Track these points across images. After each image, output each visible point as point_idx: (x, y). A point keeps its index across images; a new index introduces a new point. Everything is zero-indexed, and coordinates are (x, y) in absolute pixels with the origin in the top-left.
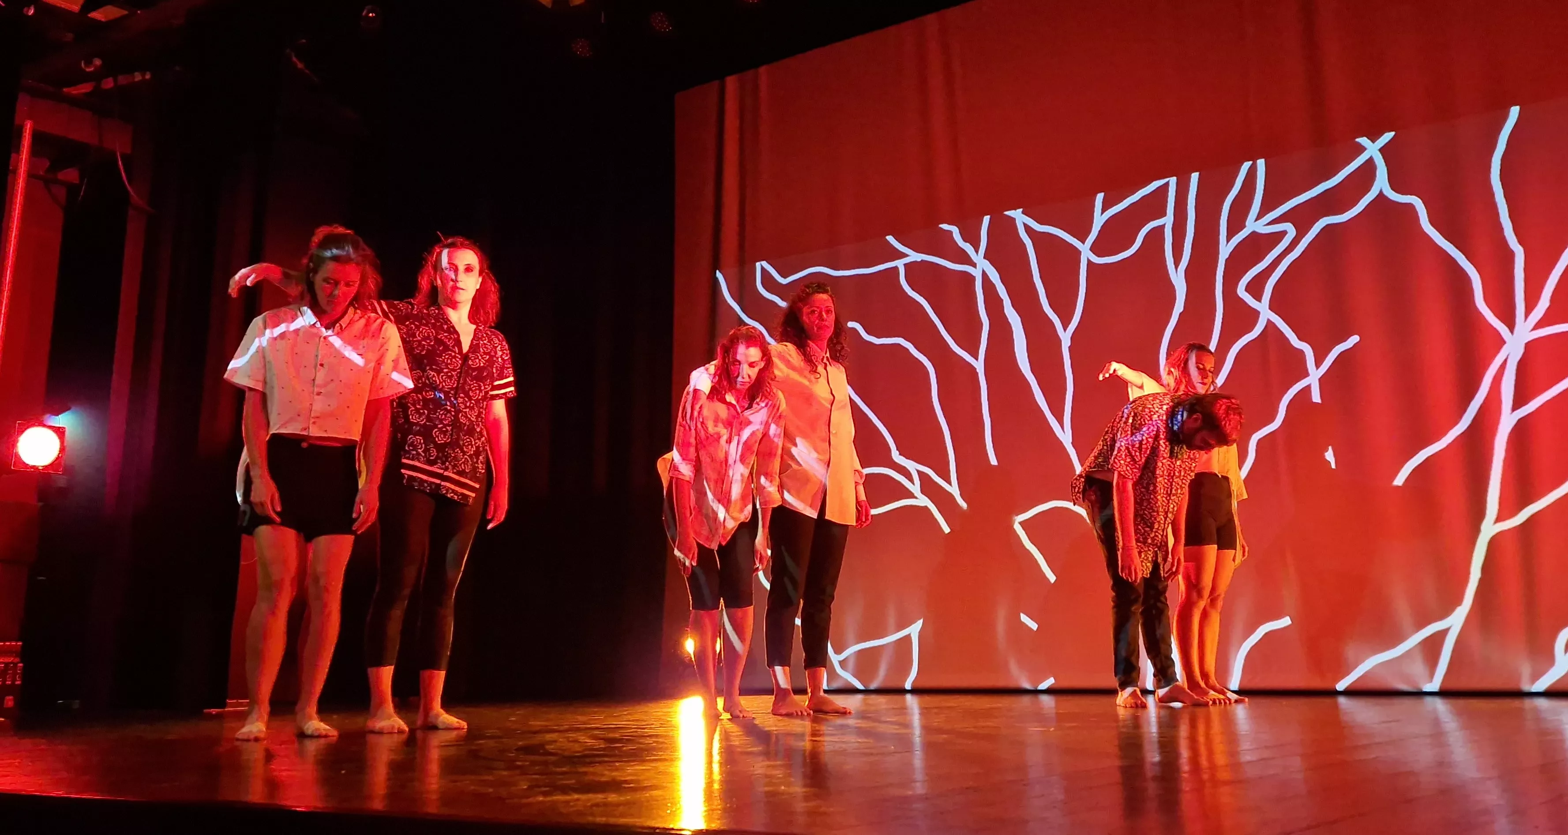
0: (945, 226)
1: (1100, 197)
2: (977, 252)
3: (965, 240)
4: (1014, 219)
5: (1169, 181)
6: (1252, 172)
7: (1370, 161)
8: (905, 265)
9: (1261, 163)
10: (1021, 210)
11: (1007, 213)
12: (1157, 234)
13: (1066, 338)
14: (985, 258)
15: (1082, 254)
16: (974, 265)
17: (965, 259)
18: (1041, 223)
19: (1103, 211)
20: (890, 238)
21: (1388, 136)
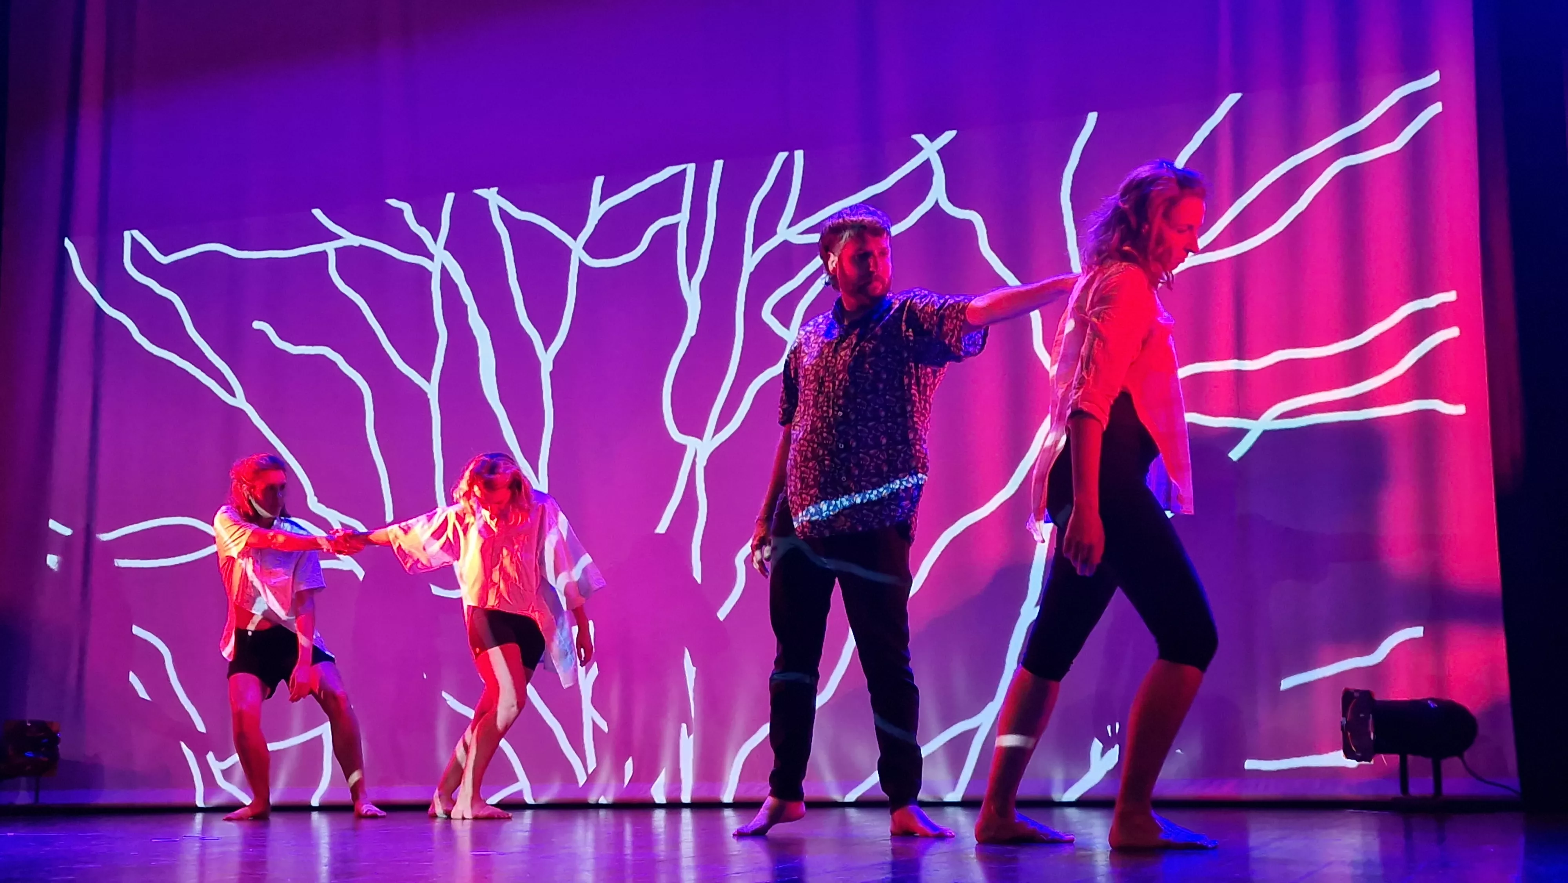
0: (393, 202)
1: (599, 181)
2: (435, 239)
3: (420, 222)
4: (486, 201)
5: (685, 170)
6: (788, 165)
7: (927, 164)
8: (337, 250)
9: (799, 155)
10: (496, 189)
11: (478, 192)
12: (669, 234)
13: (546, 359)
14: (445, 248)
15: (573, 253)
16: (431, 257)
17: (418, 247)
18: (522, 208)
19: (602, 200)
20: (317, 213)
21: (949, 136)
